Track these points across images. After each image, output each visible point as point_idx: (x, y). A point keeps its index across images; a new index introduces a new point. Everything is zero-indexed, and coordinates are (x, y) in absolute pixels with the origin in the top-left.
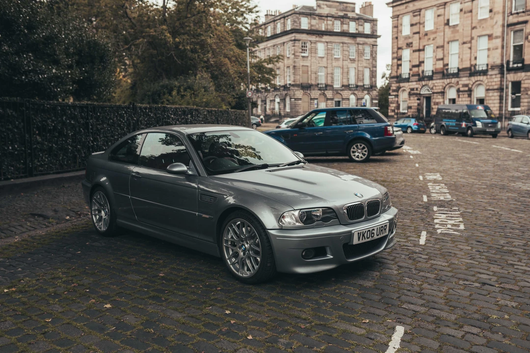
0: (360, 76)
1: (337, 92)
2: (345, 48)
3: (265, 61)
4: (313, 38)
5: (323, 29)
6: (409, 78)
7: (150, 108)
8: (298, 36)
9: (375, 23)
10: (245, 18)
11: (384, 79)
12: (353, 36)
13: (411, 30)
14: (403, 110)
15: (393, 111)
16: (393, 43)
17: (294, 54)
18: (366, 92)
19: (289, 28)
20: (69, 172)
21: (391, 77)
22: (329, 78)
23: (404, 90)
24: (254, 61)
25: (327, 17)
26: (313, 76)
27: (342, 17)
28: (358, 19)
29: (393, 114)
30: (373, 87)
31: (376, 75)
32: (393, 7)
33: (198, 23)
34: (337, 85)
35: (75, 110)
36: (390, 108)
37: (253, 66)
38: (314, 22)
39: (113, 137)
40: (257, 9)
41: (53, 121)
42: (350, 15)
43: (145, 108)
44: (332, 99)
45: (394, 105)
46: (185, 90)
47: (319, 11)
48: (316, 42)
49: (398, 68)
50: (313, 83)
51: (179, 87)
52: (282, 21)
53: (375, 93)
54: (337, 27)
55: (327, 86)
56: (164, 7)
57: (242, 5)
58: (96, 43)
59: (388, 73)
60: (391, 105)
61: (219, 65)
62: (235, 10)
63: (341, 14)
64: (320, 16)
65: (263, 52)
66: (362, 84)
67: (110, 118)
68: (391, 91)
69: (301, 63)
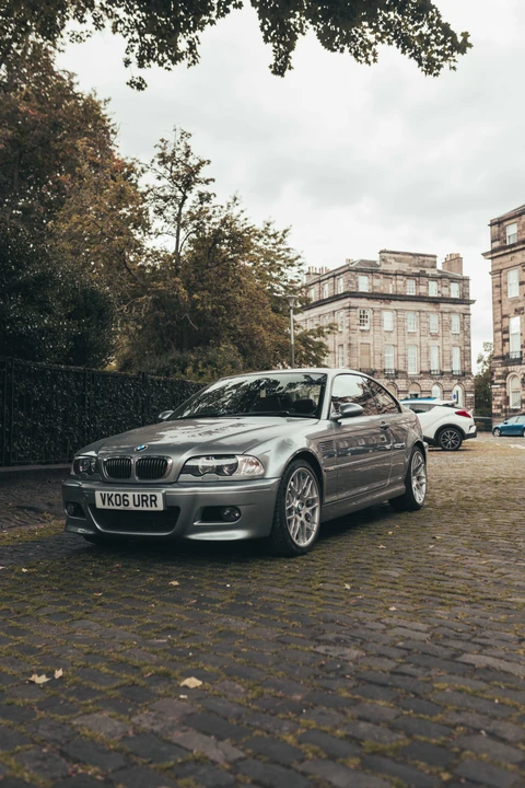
0: (447, 358)
1: (413, 381)
2: (423, 319)
3: (311, 332)
4: (376, 305)
5: (391, 292)
6: (521, 359)
7: (165, 382)
8: (354, 302)
9: (465, 282)
10: (282, 273)
11: (482, 363)
12: (435, 301)
13: (520, 290)
14: (515, 405)
15: (500, 407)
16: (494, 309)
17: (349, 327)
18: (456, 381)
19: (341, 290)
20: (56, 463)
21: (492, 358)
22: (401, 361)
23: (515, 376)
24: (298, 332)
25: (396, 275)
26: (378, 358)
27: (418, 275)
28: (440, 278)
29: (499, 411)
30: (465, 374)
31: (470, 357)
32: (492, 258)
33: (225, 275)
34: (413, 371)
35: (68, 377)
36: (493, 403)
37: (296, 338)
38: (377, 282)
39: (115, 418)
40: (300, 261)
41: (40, 390)
42: (429, 271)
43: (159, 382)
44: (406, 392)
45: (500, 398)
46: (204, 366)
47: (384, 267)
48: (380, 311)
49: (503, 345)
50: (378, 368)
51: (197, 361)
52: (331, 280)
53: (469, 383)
54: (411, 289)
55: (397, 372)
56: (176, 253)
57: (280, 256)
58: (94, 293)
59: (486, 356)
60: (496, 398)
61: (249, 336)
62: (268, 263)
63: (417, 270)
64: (386, 274)
65: (305, 321)
66: (449, 370)
67: (113, 392)
68: (494, 378)
69: (358, 339)
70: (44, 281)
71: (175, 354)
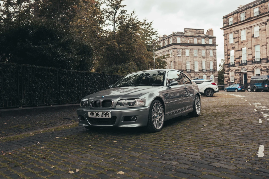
0: (208, 65)
1: (196, 73)
2: (200, 52)
3: (161, 57)
4: (183, 47)
5: (188, 43)
6: (234, 65)
7: (111, 76)
8: (176, 46)
9: (215, 39)
10: (150, 37)
11: (220, 67)
12: (204, 45)
13: (234, 41)
14: (232, 81)
15: (227, 81)
16: (225, 48)
17: (174, 55)
18: (211, 73)
19: (171, 43)
20: (75, 103)
21: (224, 65)
22: (192, 67)
23: (232, 71)
24: (156, 57)
25: (190, 37)
26: (184, 66)
27: (198, 37)
28: (206, 37)
29: (227, 83)
30: (215, 70)
31: (216, 64)
32: (224, 30)
33: (131, 38)
34: (196, 70)
35: (78, 74)
36: (225, 80)
37: (156, 59)
38: (183, 39)
39: (94, 88)
40: (156, 33)
41: (69, 79)
42: (202, 35)
43: (109, 75)
44: (194, 77)
45: (227, 79)
46: (124, 70)
47: (186, 34)
48: (185, 49)
49: (228, 60)
50: (184, 69)
51: (122, 68)
52: (168, 39)
53: (216, 74)
54: (195, 41)
55: (191, 70)
56: (114, 31)
57: (149, 31)
58: (86, 46)
59: (222, 64)
60: (226, 79)
61: (139, 59)
62: (145, 34)
63: (197, 35)
64: (187, 37)
65: (159, 54)
66: (209, 69)
67: (93, 79)
68: (225, 72)
69: (177, 59)
70: (69, 42)
71: (115, 66)
